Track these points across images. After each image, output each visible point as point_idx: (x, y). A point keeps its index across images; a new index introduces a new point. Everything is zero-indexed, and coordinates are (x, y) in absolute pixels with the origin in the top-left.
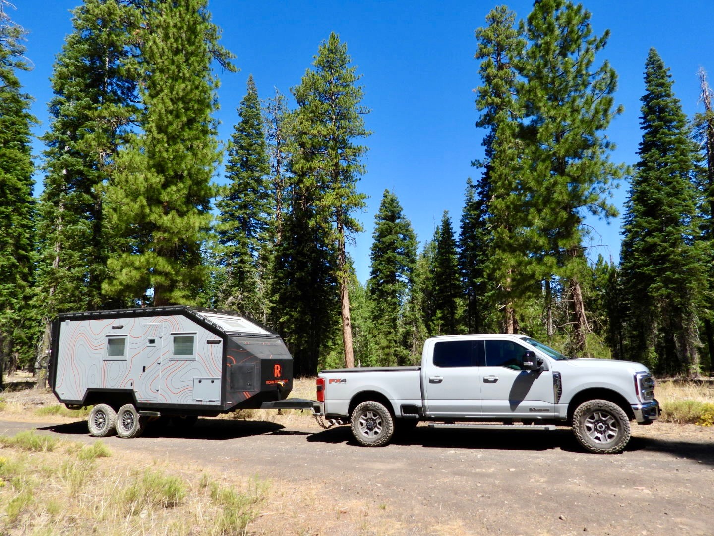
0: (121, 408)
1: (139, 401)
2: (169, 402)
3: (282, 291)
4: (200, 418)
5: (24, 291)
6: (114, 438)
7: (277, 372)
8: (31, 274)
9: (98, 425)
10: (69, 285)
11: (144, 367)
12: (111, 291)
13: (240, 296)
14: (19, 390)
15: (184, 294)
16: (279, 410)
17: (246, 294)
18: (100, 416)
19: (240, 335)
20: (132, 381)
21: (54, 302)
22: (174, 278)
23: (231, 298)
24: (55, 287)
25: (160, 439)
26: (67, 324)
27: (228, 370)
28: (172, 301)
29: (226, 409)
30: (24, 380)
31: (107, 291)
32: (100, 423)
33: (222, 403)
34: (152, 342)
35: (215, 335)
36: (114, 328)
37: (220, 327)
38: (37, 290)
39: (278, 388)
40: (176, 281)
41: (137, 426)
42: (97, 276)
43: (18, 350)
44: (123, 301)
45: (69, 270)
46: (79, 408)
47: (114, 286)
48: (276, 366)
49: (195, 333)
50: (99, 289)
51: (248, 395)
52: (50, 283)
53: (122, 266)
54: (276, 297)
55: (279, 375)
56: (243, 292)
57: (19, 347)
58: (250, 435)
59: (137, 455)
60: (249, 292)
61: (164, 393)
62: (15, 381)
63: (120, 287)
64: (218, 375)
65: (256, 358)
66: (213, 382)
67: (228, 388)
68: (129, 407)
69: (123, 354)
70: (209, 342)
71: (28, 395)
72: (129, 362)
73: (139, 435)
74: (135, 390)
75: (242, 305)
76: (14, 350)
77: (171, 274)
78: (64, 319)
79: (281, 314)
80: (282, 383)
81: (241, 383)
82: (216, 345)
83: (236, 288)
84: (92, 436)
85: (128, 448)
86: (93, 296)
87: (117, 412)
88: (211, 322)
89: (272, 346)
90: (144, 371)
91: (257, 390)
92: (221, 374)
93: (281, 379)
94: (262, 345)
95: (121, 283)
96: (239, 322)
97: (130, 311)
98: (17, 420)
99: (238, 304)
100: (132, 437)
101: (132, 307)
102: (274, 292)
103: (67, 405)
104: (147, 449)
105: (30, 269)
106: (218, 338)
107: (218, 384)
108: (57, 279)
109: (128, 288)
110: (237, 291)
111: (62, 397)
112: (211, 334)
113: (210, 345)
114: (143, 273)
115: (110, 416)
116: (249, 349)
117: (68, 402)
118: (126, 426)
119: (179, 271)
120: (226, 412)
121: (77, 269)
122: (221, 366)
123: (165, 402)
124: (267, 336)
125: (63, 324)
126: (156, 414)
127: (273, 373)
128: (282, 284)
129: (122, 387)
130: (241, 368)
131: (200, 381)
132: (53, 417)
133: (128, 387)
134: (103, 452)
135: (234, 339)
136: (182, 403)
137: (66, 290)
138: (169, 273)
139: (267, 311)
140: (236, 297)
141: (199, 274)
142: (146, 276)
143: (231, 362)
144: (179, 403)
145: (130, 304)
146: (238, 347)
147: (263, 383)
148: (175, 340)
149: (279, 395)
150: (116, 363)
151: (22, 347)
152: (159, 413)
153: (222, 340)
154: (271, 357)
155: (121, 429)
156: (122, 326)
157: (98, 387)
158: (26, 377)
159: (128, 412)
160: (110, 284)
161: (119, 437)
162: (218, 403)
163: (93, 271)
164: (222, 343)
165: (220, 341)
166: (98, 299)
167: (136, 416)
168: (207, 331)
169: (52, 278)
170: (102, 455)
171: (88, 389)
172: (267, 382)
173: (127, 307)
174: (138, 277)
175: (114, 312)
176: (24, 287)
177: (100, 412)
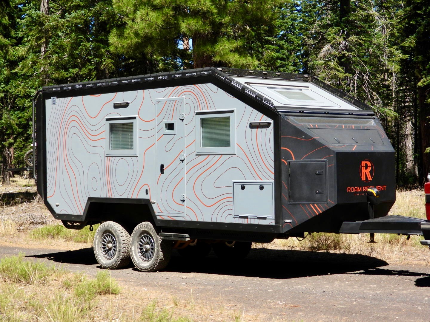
0: (136, 229)
1: (158, 218)
2: (200, 219)
3: (421, 29)
4: (254, 246)
5: (7, 52)
6: (130, 270)
7: (366, 172)
8: (15, 26)
9: (107, 251)
10: (66, 41)
11: (162, 166)
12: (123, 47)
13: (343, 43)
14: (15, 204)
15: (235, 45)
16: (372, 235)
17: (353, 38)
18: (108, 239)
19: (302, 112)
20: (146, 187)
21: (47, 68)
22: (217, 20)
23: (327, 47)
24: (47, 43)
25: (192, 275)
26: (54, 103)
27: (283, 168)
28: (217, 59)
29: (284, 230)
30: (23, 190)
31: (116, 48)
32: (110, 249)
33: (277, 222)
34: (170, 126)
35: (260, 114)
36: (116, 106)
37: (269, 101)
38: (22, 50)
39: (368, 199)
40: (221, 25)
41: (158, 254)
42: (104, 23)
43: (11, 145)
44: (151, 61)
45: (63, 16)
46: (79, 228)
47: (126, 38)
48: (364, 163)
49: (232, 112)
50: (106, 43)
51: (317, 210)
52: (39, 39)
53: (135, 5)
54: (410, 42)
55: (370, 178)
56: (348, 35)
57: (11, 140)
58: (326, 274)
59: (154, 294)
60: (358, 34)
61: (191, 205)
62: (11, 192)
63: (135, 40)
64: (270, 178)
65: (326, 150)
66: (262, 188)
67: (285, 198)
68: (146, 225)
69: (131, 147)
70: (252, 126)
71: (25, 211)
72: (141, 159)
73: (162, 267)
74: (152, 201)
75: (348, 58)
76: (6, 144)
77: (212, 14)
78: (49, 95)
79: (420, 71)
80: (374, 191)
81: (305, 190)
82: (264, 130)
83: (336, 29)
84: (100, 267)
85: (146, 285)
86: (101, 56)
87: (130, 233)
88: (254, 92)
89: (357, 129)
90: (162, 171)
91: (331, 201)
92: (273, 176)
93: (373, 184)
94: (340, 129)
95: (137, 34)
96: (304, 91)
97: (163, 76)
98: (7, 244)
99: (340, 58)
100: (153, 270)
101: (165, 70)
102: (407, 32)
103: (65, 223)
104: (170, 287)
105: (11, 18)
106: (266, 119)
107: (270, 190)
108: (47, 31)
109: (147, 40)
110: (337, 33)
111: (58, 211)
112: (255, 112)
113: (255, 130)
114: (166, 15)
115: (122, 239)
116: (317, 135)
117: (65, 218)
118: (144, 253)
119: (225, 7)
120: (285, 236)
121: (73, 14)
122: (272, 164)
123: (194, 219)
124: (350, 114)
125: (48, 102)
126: (184, 237)
127: (359, 174)
128: (419, 15)
129: (134, 197)
130: (303, 166)
131: (243, 188)
132: (54, 241)
133: (142, 196)
134: (108, 287)
135: (292, 120)
136: (219, 221)
137: (62, 48)
138: (208, 12)
139: (395, 68)
140: (335, 46)
141: (259, 9)
142: (173, 21)
143: (288, 157)
144: (214, 220)
145: (161, 66)
146: (298, 132)
147: (341, 190)
148: (203, 122)
149: (370, 211)
150: (122, 160)
151: (15, 139)
152: (187, 236)
153: (272, 121)
154: (354, 149)
155: (137, 259)
156: (128, 104)
157: (102, 196)
158: (26, 186)
159: (145, 234)
160: (120, 36)
161: (136, 270)
162: (271, 222)
163: (97, 15)
164: (272, 126)
165: (269, 124)
166: (109, 61)
167: (157, 240)
168: (249, 109)
169: (40, 31)
170: (107, 291)
171: (90, 199)
172: (349, 189)
173: (158, 71)
174: (160, 22)
175: (135, 79)
176: (6, 46)
177: (107, 233)
